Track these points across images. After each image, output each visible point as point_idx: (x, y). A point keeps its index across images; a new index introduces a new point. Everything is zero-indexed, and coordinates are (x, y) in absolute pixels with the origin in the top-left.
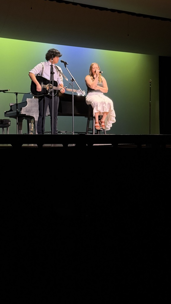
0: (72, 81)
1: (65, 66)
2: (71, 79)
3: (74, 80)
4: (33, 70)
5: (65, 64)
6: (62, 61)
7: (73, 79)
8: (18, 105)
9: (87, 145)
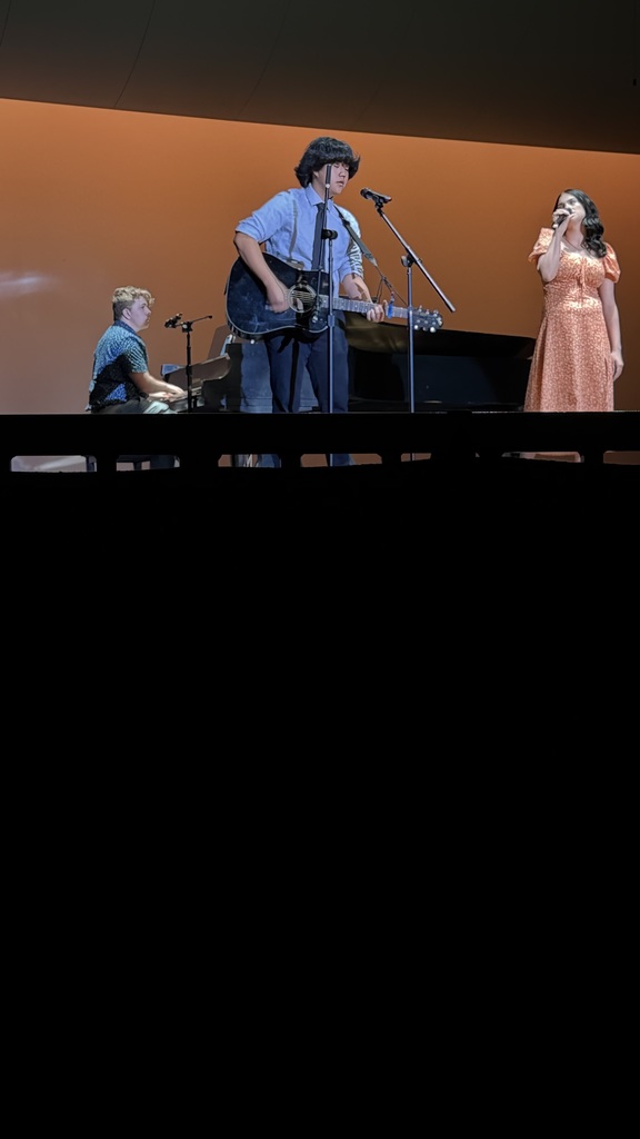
0: (409, 266)
1: (379, 211)
2: (404, 258)
3: (417, 259)
4: (252, 223)
5: (380, 202)
6: (365, 194)
7: (411, 259)
8: (193, 371)
9: (477, 455)
